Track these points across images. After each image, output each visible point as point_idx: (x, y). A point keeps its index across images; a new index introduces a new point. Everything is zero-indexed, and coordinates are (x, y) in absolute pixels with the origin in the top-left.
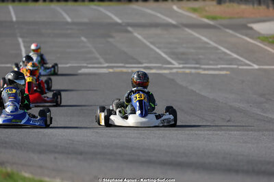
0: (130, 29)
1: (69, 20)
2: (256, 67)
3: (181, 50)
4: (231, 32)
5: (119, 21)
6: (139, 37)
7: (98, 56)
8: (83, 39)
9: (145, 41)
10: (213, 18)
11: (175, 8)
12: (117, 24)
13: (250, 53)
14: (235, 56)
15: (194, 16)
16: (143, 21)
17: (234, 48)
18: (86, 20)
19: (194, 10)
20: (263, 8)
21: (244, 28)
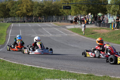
0: (42, 28)
1: (30, 26)
2: (67, 35)
3: (52, 32)
4: (62, 28)
5: (40, 26)
6: (44, 29)
7: (35, 33)
8: (33, 30)
9: (45, 30)
10: (59, 25)
11: (51, 23)
12: (40, 27)
13: (66, 32)
14: (63, 33)
15: (55, 25)
16: (45, 26)
17: (63, 31)
18: (33, 26)
19: (55, 24)
20: (68, 23)
21: (65, 27)
